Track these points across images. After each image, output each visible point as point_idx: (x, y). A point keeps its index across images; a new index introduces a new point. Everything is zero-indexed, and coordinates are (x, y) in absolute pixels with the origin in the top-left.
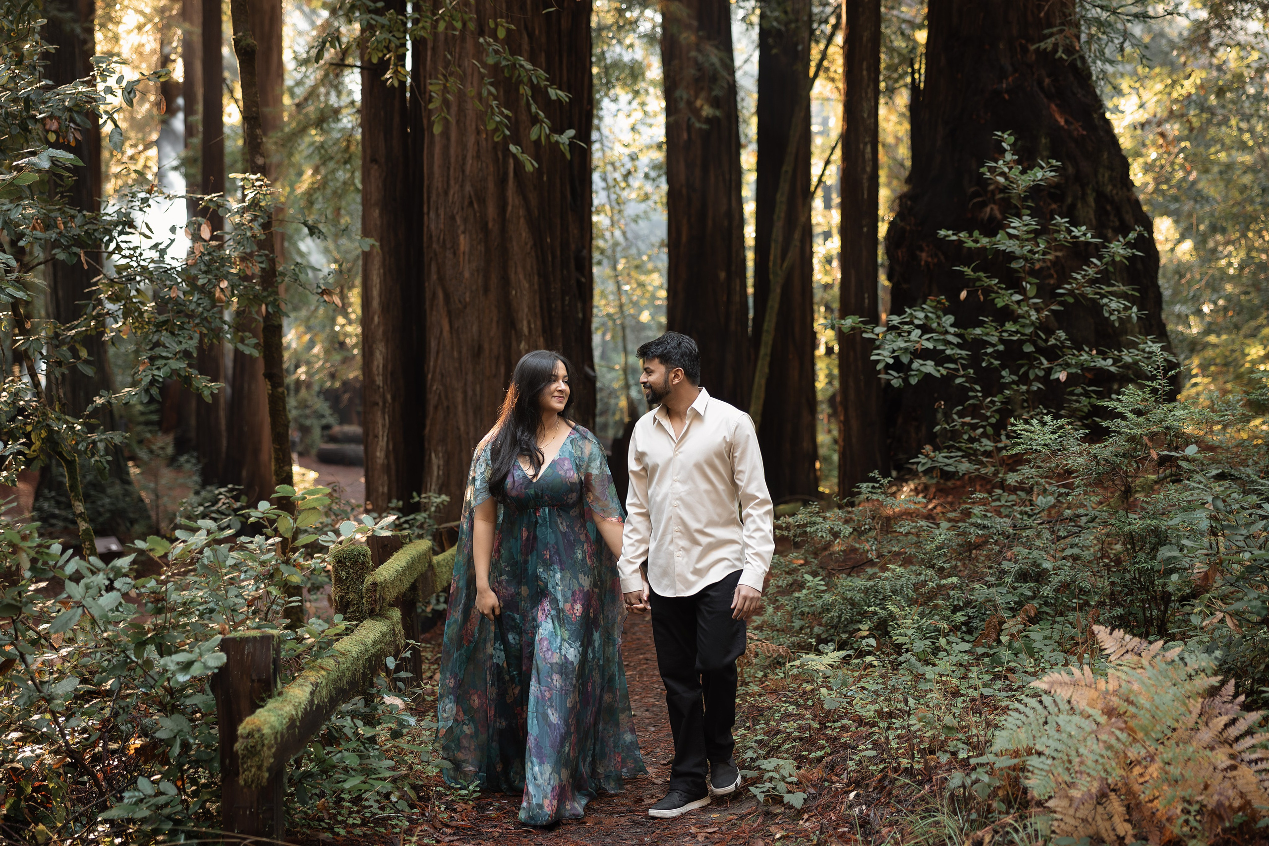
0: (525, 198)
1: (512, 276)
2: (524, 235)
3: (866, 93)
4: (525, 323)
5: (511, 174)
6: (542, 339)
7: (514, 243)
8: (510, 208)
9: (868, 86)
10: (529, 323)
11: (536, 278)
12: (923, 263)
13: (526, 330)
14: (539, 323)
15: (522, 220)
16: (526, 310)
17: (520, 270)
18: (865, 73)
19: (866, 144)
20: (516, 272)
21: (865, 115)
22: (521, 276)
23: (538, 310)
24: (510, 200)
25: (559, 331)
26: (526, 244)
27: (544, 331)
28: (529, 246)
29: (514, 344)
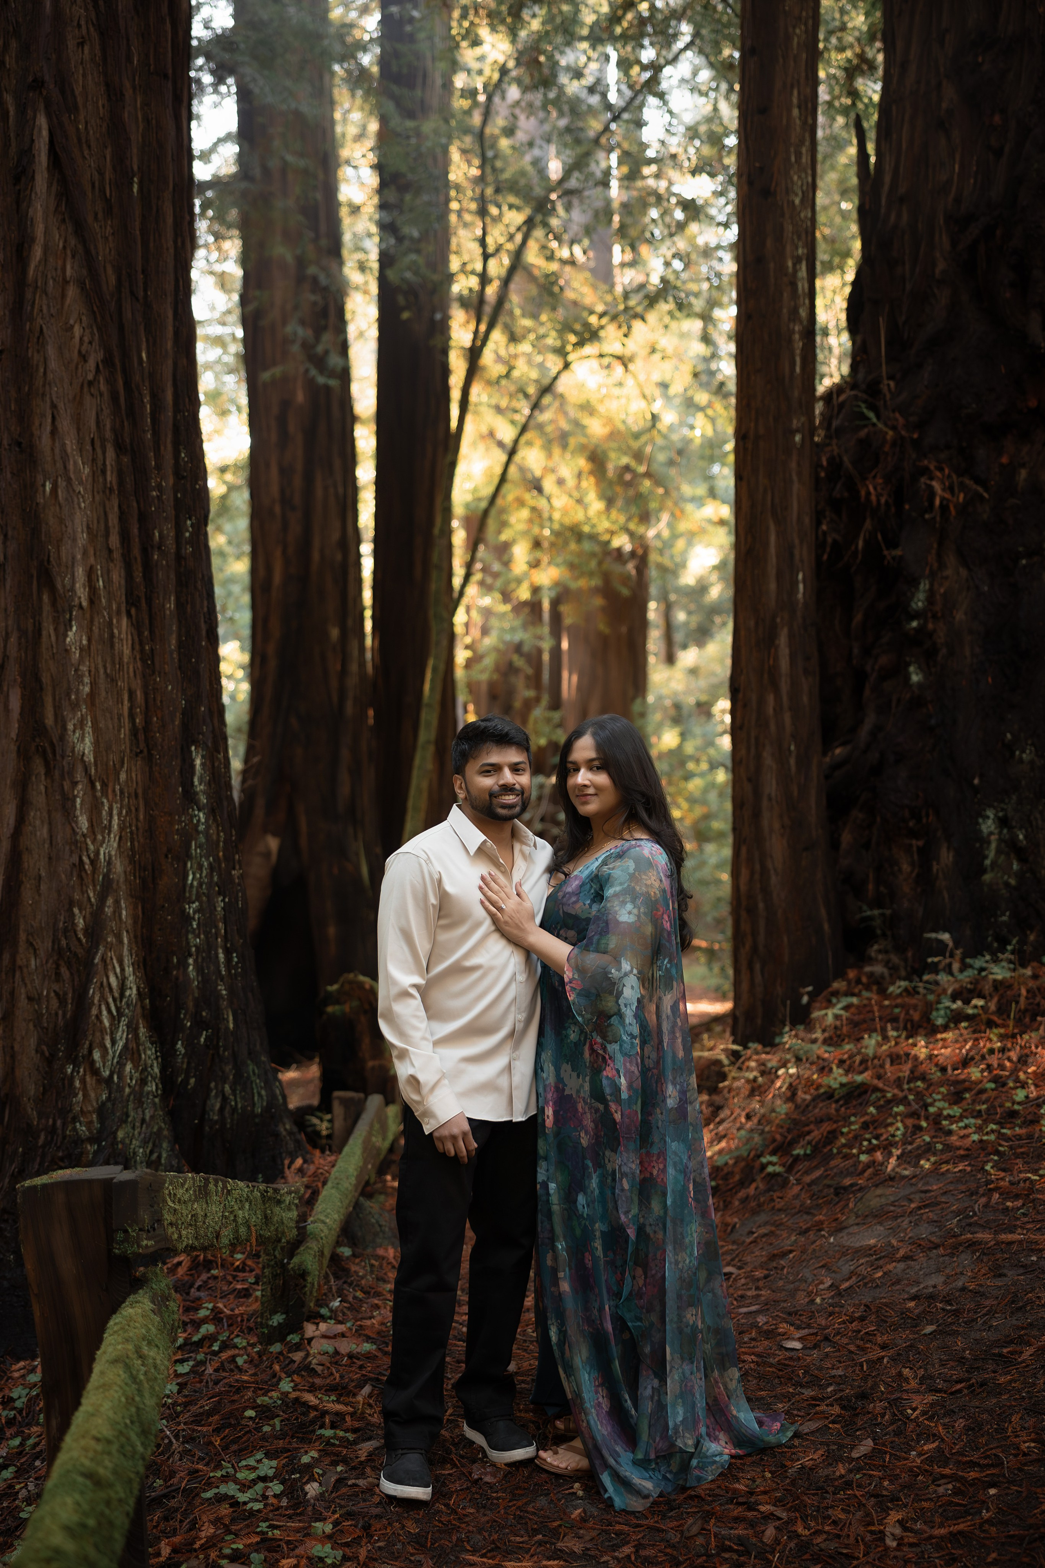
0: (80, 228)
1: (45, 441)
2: (77, 331)
3: (799, 155)
4: (80, 572)
5: (43, 159)
6: (124, 621)
7: (51, 351)
8: (38, 252)
9: (802, 142)
10: (90, 573)
11: (111, 454)
12: (937, 502)
13: (82, 594)
14: (117, 576)
15: (72, 292)
16: (83, 538)
17: (65, 425)
18: (796, 112)
19: (798, 260)
20: (54, 432)
21: (797, 201)
22: (70, 444)
23: (114, 541)
24: (39, 230)
25: (171, 605)
26: (84, 358)
27: (132, 600)
28: (91, 364)
29: (48, 628)
